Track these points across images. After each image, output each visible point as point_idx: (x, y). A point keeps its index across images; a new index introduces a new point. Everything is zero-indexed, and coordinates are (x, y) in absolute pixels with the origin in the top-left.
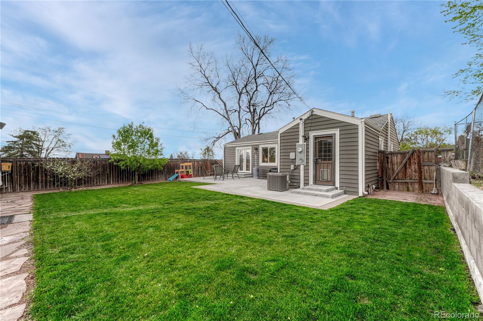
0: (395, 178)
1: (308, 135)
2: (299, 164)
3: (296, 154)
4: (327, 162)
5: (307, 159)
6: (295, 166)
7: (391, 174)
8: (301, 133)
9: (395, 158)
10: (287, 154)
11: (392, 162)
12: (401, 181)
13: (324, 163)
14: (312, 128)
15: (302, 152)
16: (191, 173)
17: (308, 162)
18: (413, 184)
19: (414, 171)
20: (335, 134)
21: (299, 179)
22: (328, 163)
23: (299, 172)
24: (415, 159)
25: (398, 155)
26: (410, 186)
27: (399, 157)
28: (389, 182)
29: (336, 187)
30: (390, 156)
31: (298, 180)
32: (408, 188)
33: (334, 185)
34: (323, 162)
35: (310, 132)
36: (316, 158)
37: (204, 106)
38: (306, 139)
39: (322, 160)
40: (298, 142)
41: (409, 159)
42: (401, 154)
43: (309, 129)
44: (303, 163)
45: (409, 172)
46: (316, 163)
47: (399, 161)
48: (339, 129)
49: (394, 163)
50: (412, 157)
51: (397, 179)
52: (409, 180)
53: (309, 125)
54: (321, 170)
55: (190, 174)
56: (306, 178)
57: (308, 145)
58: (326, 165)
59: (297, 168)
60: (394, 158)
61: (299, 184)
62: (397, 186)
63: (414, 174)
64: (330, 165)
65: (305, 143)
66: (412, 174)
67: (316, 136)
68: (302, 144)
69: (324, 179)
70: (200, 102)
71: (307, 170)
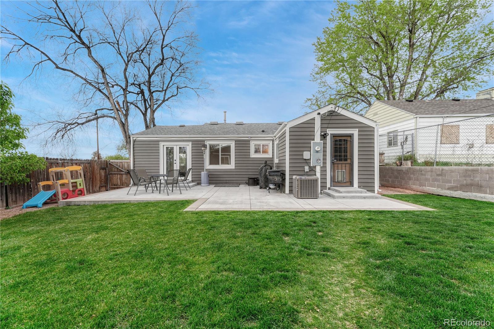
1: (325, 133)
2: (314, 165)
3: (311, 153)
4: (343, 162)
5: (325, 159)
6: (310, 167)
8: (318, 129)
10: (300, 153)
14: (330, 126)
15: (319, 152)
16: (82, 187)
17: (325, 163)
20: (353, 134)
23: (315, 175)
33: (352, 186)
34: (338, 162)
35: (327, 130)
36: (333, 159)
38: (325, 137)
40: (314, 139)
43: (326, 126)
44: (319, 164)
46: (333, 163)
48: (357, 130)
53: (327, 122)
54: (337, 171)
55: (79, 187)
56: (324, 181)
57: (325, 144)
59: (312, 169)
64: (348, 165)
65: (322, 142)
67: (334, 134)
68: (318, 142)
69: (340, 180)
70: (39, 50)
71: (323, 170)
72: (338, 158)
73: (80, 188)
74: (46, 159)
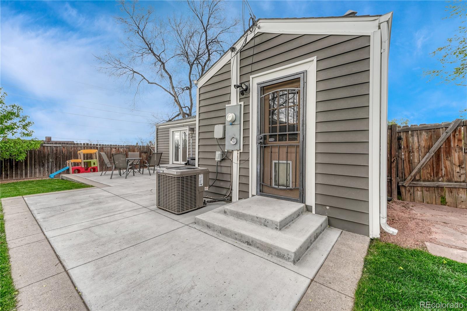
0: (415, 178)
1: (247, 84)
2: (230, 149)
3: (225, 127)
4: (288, 143)
5: (246, 138)
6: (223, 153)
7: (407, 171)
8: (235, 80)
9: (416, 139)
10: (209, 129)
11: (407, 146)
12: (427, 184)
13: (280, 147)
14: (256, 67)
15: (235, 123)
16: (96, 165)
17: (246, 146)
18: (454, 191)
19: (458, 164)
20: (305, 73)
21: (231, 182)
22: (288, 147)
23: (231, 167)
24: (460, 140)
25: (421, 134)
26: (447, 194)
27: (423, 136)
28: (403, 186)
29: (307, 206)
30: (403, 136)
31: (229, 183)
32: (443, 198)
33: (302, 199)
34: (278, 143)
35: (251, 77)
36: (262, 135)
37: (144, 78)
38: (244, 91)
39: (275, 140)
40: (229, 101)
41: (448, 140)
42: (428, 129)
43: (249, 69)
44: (237, 147)
45: (446, 168)
46: (263, 145)
47: (423, 143)
48: (315, 58)
49: (413, 149)
50: (454, 136)
51: (418, 181)
52: (445, 183)
53: (249, 61)
54: (274, 162)
56: (244, 181)
57: (246, 106)
58: (285, 150)
59: (226, 157)
60: (413, 139)
61: (231, 193)
62: (419, 193)
63: (458, 169)
64: (293, 150)
65: (242, 103)
66: (452, 170)
67: (264, 83)
68: (235, 104)
69: (280, 183)
70: (139, 74)
71: (244, 161)
72: (278, 133)
73: (93, 166)
74: (87, 145)
